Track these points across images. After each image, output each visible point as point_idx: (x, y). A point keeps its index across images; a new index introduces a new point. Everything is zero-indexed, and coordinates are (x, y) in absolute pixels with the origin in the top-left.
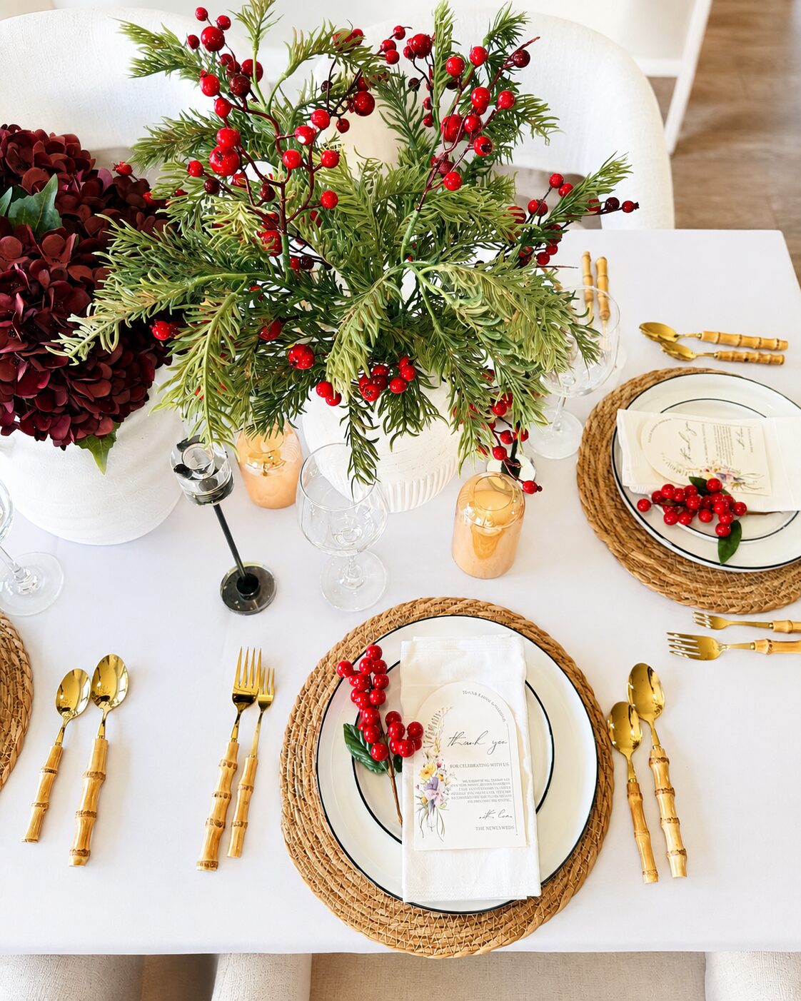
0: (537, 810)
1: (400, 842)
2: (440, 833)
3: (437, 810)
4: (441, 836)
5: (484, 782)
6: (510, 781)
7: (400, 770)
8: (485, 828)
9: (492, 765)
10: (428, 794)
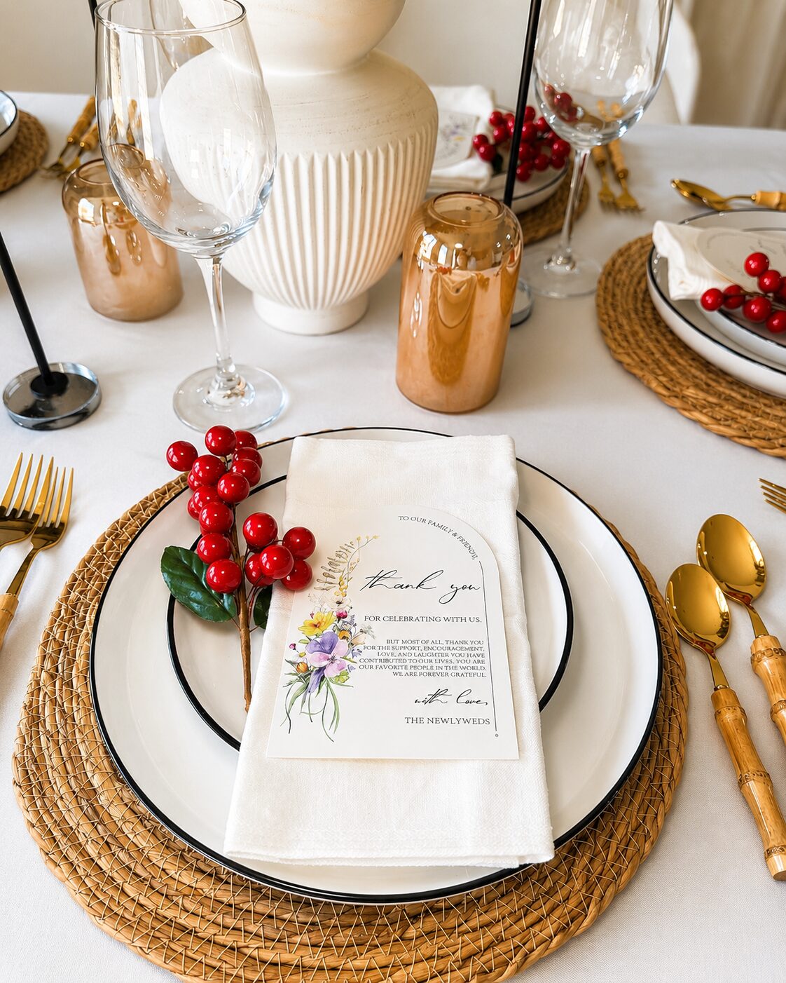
0: (542, 704)
1: (236, 745)
2: (327, 727)
3: (328, 685)
4: (330, 733)
5: (429, 645)
6: (485, 646)
7: (262, 621)
8: (425, 720)
9: (447, 619)
10: (315, 661)
